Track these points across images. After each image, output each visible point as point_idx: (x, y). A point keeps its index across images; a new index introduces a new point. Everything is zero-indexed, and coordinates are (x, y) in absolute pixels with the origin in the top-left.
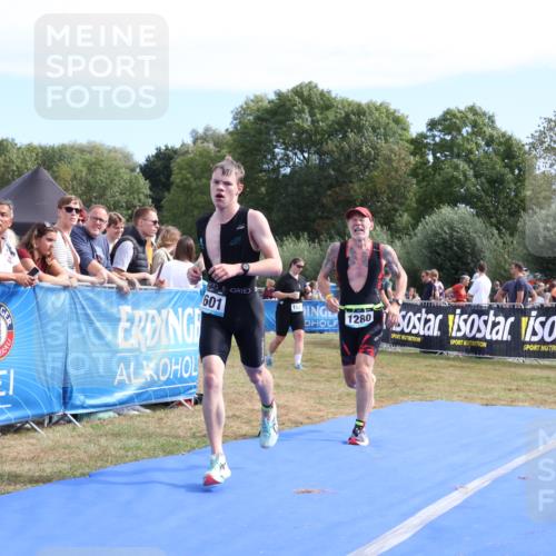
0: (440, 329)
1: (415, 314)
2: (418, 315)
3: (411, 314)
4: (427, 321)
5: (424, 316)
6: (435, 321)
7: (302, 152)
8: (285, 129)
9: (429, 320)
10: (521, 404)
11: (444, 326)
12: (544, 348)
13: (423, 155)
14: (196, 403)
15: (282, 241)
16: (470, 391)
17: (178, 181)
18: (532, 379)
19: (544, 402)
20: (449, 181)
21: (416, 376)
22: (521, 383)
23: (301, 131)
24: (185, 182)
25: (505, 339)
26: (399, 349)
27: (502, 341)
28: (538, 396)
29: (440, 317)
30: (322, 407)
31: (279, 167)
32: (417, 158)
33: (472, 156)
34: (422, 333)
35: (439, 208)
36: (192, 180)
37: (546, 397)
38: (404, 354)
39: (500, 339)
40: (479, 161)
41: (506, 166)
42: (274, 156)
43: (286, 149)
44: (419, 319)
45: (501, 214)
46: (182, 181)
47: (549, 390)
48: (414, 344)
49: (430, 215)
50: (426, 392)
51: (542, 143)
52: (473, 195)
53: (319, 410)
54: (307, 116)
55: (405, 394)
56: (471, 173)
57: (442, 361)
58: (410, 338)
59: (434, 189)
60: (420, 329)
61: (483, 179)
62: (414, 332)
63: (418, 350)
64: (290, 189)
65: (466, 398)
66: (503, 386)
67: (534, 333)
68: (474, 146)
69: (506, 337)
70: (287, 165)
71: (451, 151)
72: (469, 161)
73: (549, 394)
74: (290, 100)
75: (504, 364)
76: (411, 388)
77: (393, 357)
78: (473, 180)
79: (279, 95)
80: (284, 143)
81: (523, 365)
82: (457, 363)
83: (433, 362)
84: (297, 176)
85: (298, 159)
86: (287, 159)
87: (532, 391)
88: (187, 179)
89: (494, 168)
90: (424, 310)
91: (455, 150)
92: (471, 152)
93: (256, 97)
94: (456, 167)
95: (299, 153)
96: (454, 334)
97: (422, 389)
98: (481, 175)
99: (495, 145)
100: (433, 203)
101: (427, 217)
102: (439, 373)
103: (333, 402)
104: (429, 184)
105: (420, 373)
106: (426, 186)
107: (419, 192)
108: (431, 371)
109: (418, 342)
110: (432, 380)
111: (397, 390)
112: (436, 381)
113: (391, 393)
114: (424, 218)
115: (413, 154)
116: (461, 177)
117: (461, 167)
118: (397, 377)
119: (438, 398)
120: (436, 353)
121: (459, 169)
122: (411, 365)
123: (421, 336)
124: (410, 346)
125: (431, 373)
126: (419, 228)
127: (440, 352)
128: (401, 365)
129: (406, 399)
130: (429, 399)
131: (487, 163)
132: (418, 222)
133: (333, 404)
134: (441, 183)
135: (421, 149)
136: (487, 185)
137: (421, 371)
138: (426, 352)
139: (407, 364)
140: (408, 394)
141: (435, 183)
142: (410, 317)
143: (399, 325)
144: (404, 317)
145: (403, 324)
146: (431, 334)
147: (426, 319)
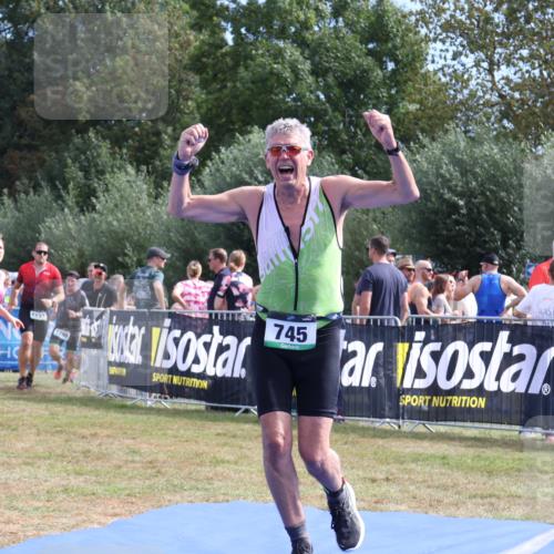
0: (245, 365)
2: (206, 338)
4: (222, 349)
10: (392, 507)
12: (438, 402)
13: (216, 30)
18: (415, 460)
19: (435, 504)
20: (264, 80)
21: (197, 455)
22: (394, 468)
25: (365, 384)
26: (167, 404)
27: (360, 388)
28: (424, 492)
29: (247, 341)
30: (14, 515)
32: (204, 36)
33: (307, 35)
34: (210, 372)
35: (244, 133)
37: (440, 494)
38: (176, 413)
39: (356, 384)
40: (320, 43)
41: (370, 53)
44: (207, 346)
45: (361, 146)
47: (444, 480)
48: (197, 394)
49: (228, 146)
50: (217, 484)
51: (439, 12)
53: (8, 522)
55: (175, 489)
56: (307, 66)
58: (189, 382)
59: (236, 97)
61: (330, 80)
62: (196, 369)
63: (202, 405)
66: (361, 473)
67: (420, 373)
68: (312, 14)
69: (368, 380)
71: (269, 26)
72: (301, 43)
73: (445, 488)
75: (364, 432)
76: (189, 477)
77: (153, 418)
78: (310, 79)
81: (398, 435)
83: (232, 427)
87: (413, 482)
89: (349, 59)
90: (216, 329)
91: (277, 24)
92: (305, 26)
94: (278, 55)
97: (209, 479)
98: (327, 70)
99: (350, 14)
100: (233, 123)
101: (223, 150)
102: (241, 447)
103: (37, 504)
104: (225, 87)
105: (206, 449)
106: (220, 90)
107: (206, 101)
108: (225, 444)
109: (203, 389)
110: (228, 462)
111: (161, 481)
112: (236, 463)
113: (150, 487)
114: (218, 152)
115: (197, 27)
116: (287, 74)
117: (287, 55)
118: (162, 457)
119: (238, 496)
120: (237, 410)
121: (283, 58)
122: (188, 433)
123: (210, 377)
124: (189, 397)
125: (226, 448)
126: (207, 170)
127: (244, 407)
128: (170, 432)
129: (178, 497)
130: (221, 497)
131: (336, 49)
132: (205, 159)
133: (37, 509)
134: (250, 85)
135: (211, 18)
136: (336, 91)
137: (207, 445)
138: (216, 409)
139: (182, 432)
140: (182, 488)
141: (238, 85)
142: (189, 341)
143: (167, 356)
144: (176, 341)
145: (177, 354)
146: (229, 375)
147: (220, 345)
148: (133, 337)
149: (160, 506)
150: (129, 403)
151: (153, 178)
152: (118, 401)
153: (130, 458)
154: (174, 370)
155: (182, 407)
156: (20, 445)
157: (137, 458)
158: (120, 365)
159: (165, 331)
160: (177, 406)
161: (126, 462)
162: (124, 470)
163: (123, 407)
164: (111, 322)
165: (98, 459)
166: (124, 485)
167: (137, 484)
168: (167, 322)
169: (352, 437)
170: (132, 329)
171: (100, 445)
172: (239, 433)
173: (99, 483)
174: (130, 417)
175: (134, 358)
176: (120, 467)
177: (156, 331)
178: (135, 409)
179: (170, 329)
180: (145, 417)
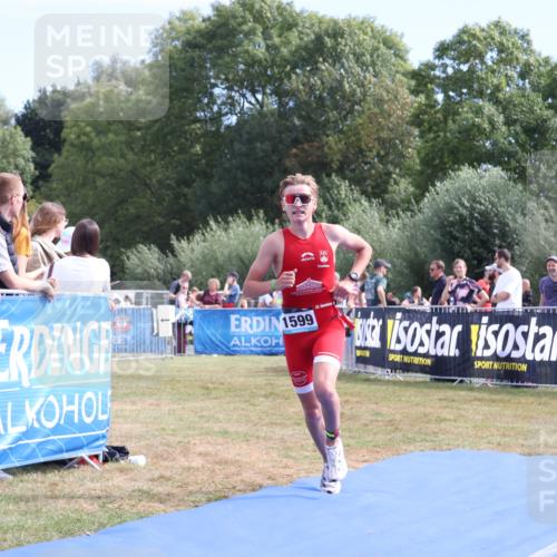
0: (458, 346)
1: (422, 325)
2: (427, 326)
3: (416, 324)
4: (440, 335)
5: (435, 327)
6: (451, 335)
7: (254, 93)
8: (227, 59)
9: (443, 334)
11: (464, 341)
13: (429, 95)
14: (106, 460)
15: (227, 223)
16: (504, 435)
17: (73, 136)
20: (468, 131)
21: (425, 415)
23: (252, 62)
24: (84, 139)
25: (553, 359)
26: (400, 376)
27: (549, 362)
29: (459, 328)
30: (290, 462)
31: (220, 114)
32: (422, 98)
33: (500, 95)
34: (432, 353)
35: (455, 170)
36: (93, 135)
38: (408, 384)
39: (546, 359)
40: (509, 101)
41: (550, 107)
42: (212, 100)
43: (230, 88)
44: (428, 332)
46: (78, 137)
48: (422, 369)
49: (442, 181)
52: (504, 152)
53: (286, 467)
54: (259, 39)
55: (410, 441)
56: (501, 119)
57: (463, 393)
58: (416, 360)
59: (447, 144)
60: (429, 347)
61: (518, 128)
62: (422, 350)
63: (427, 377)
64: (237, 146)
65: (499, 444)
68: (503, 80)
70: (231, 112)
71: (470, 88)
72: (497, 102)
74: (234, 17)
76: (420, 432)
77: (391, 389)
78: (504, 129)
79: (218, 9)
80: (227, 80)
82: (486, 395)
83: (450, 394)
84: (247, 127)
85: (248, 102)
86: (231, 102)
88: (85, 134)
89: (532, 111)
90: (435, 319)
91: (476, 86)
92: (497, 88)
93: (184, 13)
94: (478, 111)
95: (249, 95)
96: (479, 354)
97: (435, 434)
98: (515, 121)
99: (533, 78)
100: (445, 164)
101: (438, 184)
102: (459, 409)
103: (306, 454)
104: (439, 136)
105: (432, 410)
106: (435, 139)
107: (424, 148)
108: (447, 407)
109: (427, 366)
110: (449, 420)
111: (398, 435)
112: (455, 421)
113: (390, 440)
114: (434, 186)
115: (415, 92)
116: (486, 125)
117: (486, 111)
118: (398, 417)
119: (458, 446)
120: (454, 381)
121: (483, 113)
122: (418, 399)
123: (432, 356)
124: (416, 372)
125: (447, 410)
126: (426, 200)
127: (459, 379)
128: (403, 399)
129: (412, 448)
130: (445, 447)
131: (522, 104)
132: (424, 192)
133: (306, 457)
134: (457, 135)
135: (426, 85)
136: (523, 137)
137: (432, 407)
138: (439, 380)
139: (413, 398)
140: (414, 440)
141: (448, 134)
142: (415, 329)
143: (398, 341)
144: (406, 329)
145: (406, 340)
146: (446, 354)
147: (437, 332)
148: (373, 328)
149: (399, 454)
150: (372, 377)
151: (383, 208)
152: (363, 376)
153: (374, 418)
154: (404, 352)
155: (411, 379)
156: (292, 410)
157: (379, 418)
158: (365, 348)
159: (397, 322)
160: (408, 379)
161: (372, 421)
162: (370, 427)
163: (367, 380)
164: (356, 316)
165: (350, 419)
166: (370, 439)
167: (381, 438)
168: (399, 315)
169: (544, 399)
170: (372, 321)
171: (351, 409)
172: (456, 398)
173: (352, 438)
174: (373, 387)
175: (375, 343)
176: (366, 425)
177: (390, 322)
178: (377, 381)
179: (401, 321)
180: (384, 388)
